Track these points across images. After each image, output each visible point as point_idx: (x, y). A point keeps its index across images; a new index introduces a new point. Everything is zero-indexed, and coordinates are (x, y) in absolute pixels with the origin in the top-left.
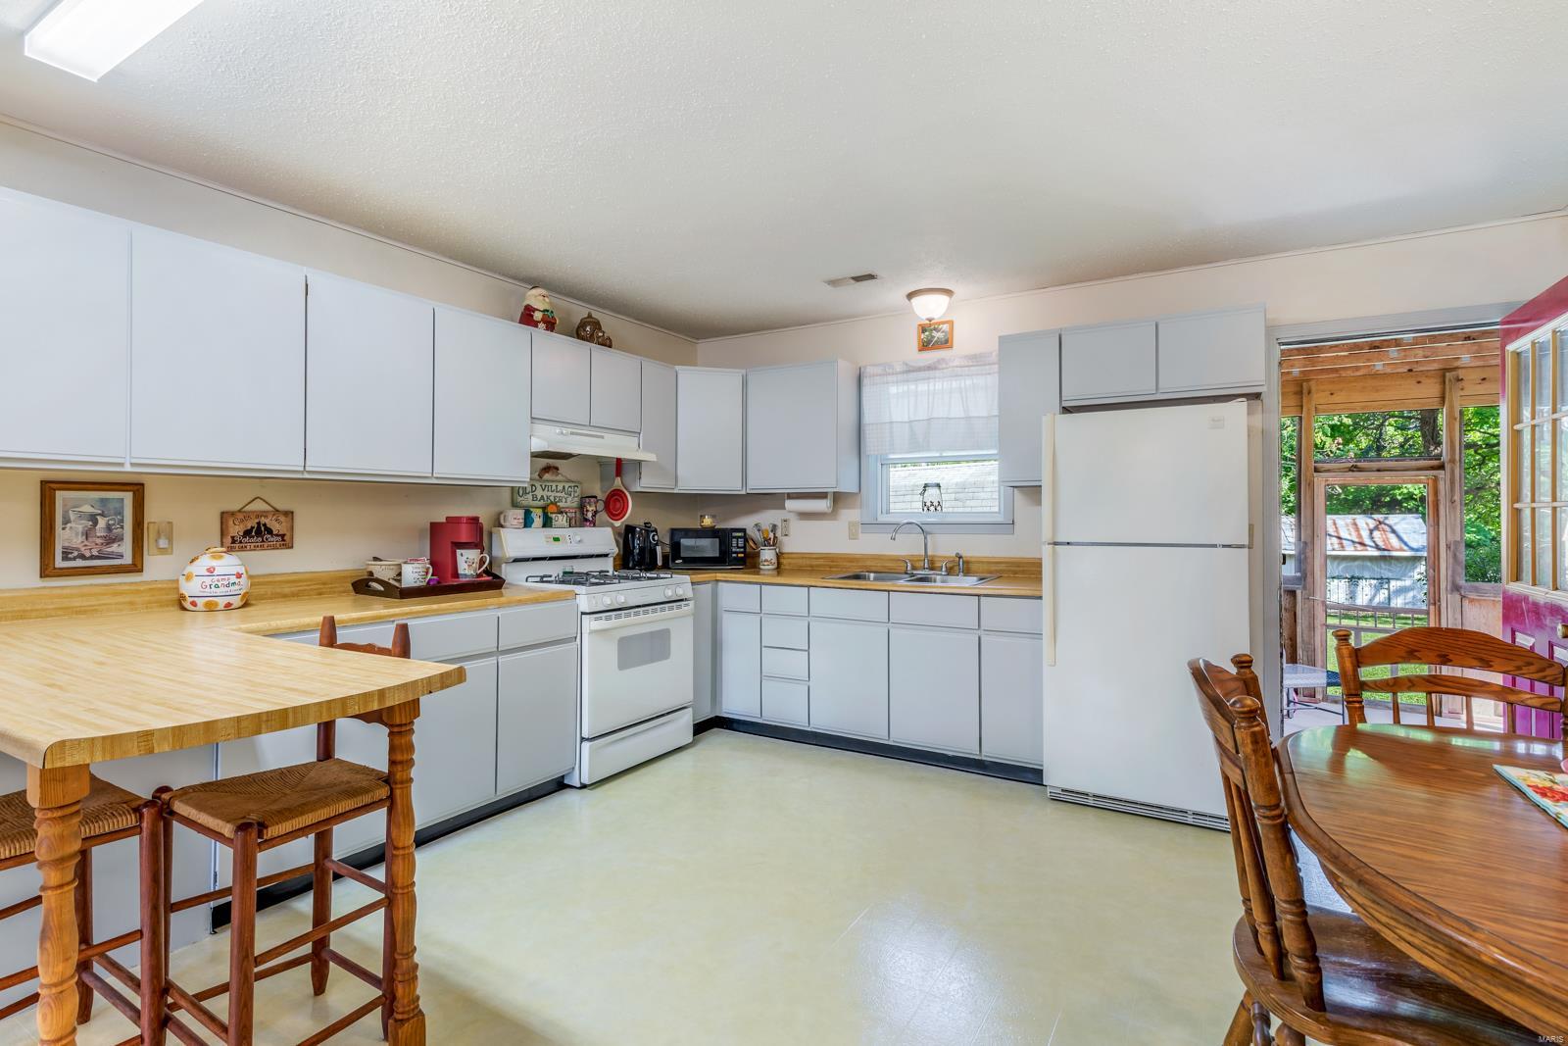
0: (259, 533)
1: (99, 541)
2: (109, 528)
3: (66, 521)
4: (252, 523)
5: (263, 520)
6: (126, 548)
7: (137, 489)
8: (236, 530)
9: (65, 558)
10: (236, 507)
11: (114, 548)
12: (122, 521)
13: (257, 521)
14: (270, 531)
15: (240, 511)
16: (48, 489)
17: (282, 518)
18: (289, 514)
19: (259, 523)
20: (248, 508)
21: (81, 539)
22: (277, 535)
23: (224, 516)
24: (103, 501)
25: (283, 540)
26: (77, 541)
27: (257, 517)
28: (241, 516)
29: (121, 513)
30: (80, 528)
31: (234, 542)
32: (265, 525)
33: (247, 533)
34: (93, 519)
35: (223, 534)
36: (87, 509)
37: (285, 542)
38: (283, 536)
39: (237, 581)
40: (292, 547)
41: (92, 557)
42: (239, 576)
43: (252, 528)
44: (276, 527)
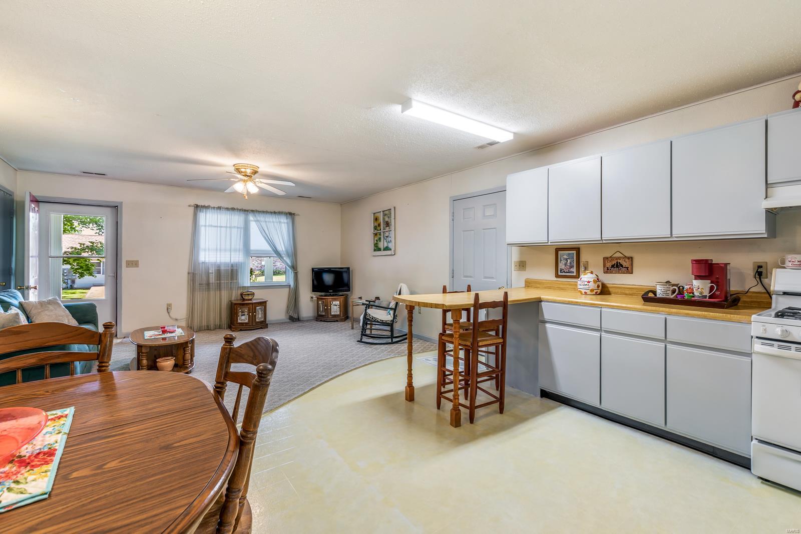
0: (617, 266)
1: (568, 267)
2: (570, 263)
3: (561, 261)
4: (614, 262)
5: (619, 261)
6: (574, 270)
7: (578, 250)
8: (609, 265)
9: (561, 272)
10: (609, 255)
11: (572, 270)
12: (573, 261)
13: (616, 261)
14: (622, 266)
15: (611, 257)
16: (557, 250)
17: (627, 260)
18: (631, 259)
19: (617, 262)
20: (614, 256)
21: (564, 266)
22: (625, 267)
23: (605, 259)
24: (569, 254)
25: (628, 270)
26: (563, 267)
27: (617, 259)
28: (610, 259)
29: (573, 258)
30: (564, 263)
31: (608, 269)
32: (620, 263)
33: (613, 266)
34: (567, 260)
35: (604, 266)
36: (565, 257)
37: (629, 270)
38: (627, 268)
39: (587, 284)
40: (632, 273)
41: (567, 272)
42: (589, 282)
43: (615, 264)
44: (624, 264)
